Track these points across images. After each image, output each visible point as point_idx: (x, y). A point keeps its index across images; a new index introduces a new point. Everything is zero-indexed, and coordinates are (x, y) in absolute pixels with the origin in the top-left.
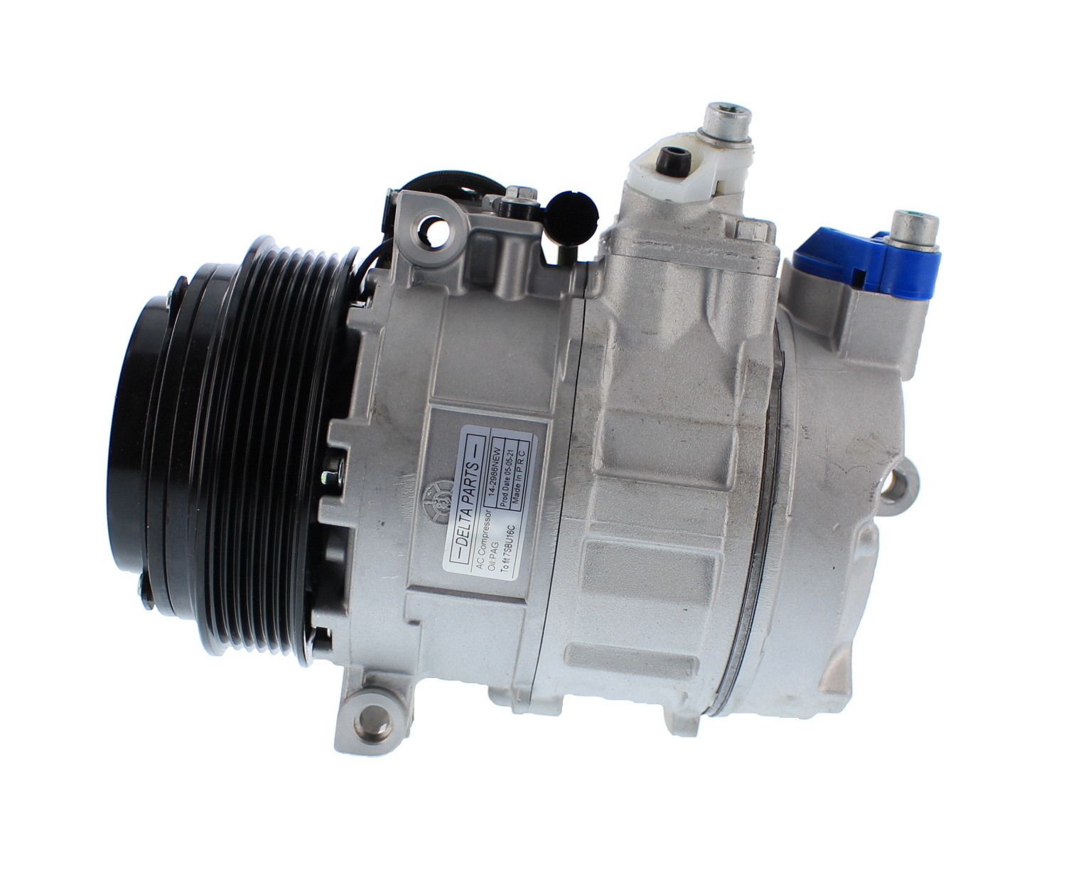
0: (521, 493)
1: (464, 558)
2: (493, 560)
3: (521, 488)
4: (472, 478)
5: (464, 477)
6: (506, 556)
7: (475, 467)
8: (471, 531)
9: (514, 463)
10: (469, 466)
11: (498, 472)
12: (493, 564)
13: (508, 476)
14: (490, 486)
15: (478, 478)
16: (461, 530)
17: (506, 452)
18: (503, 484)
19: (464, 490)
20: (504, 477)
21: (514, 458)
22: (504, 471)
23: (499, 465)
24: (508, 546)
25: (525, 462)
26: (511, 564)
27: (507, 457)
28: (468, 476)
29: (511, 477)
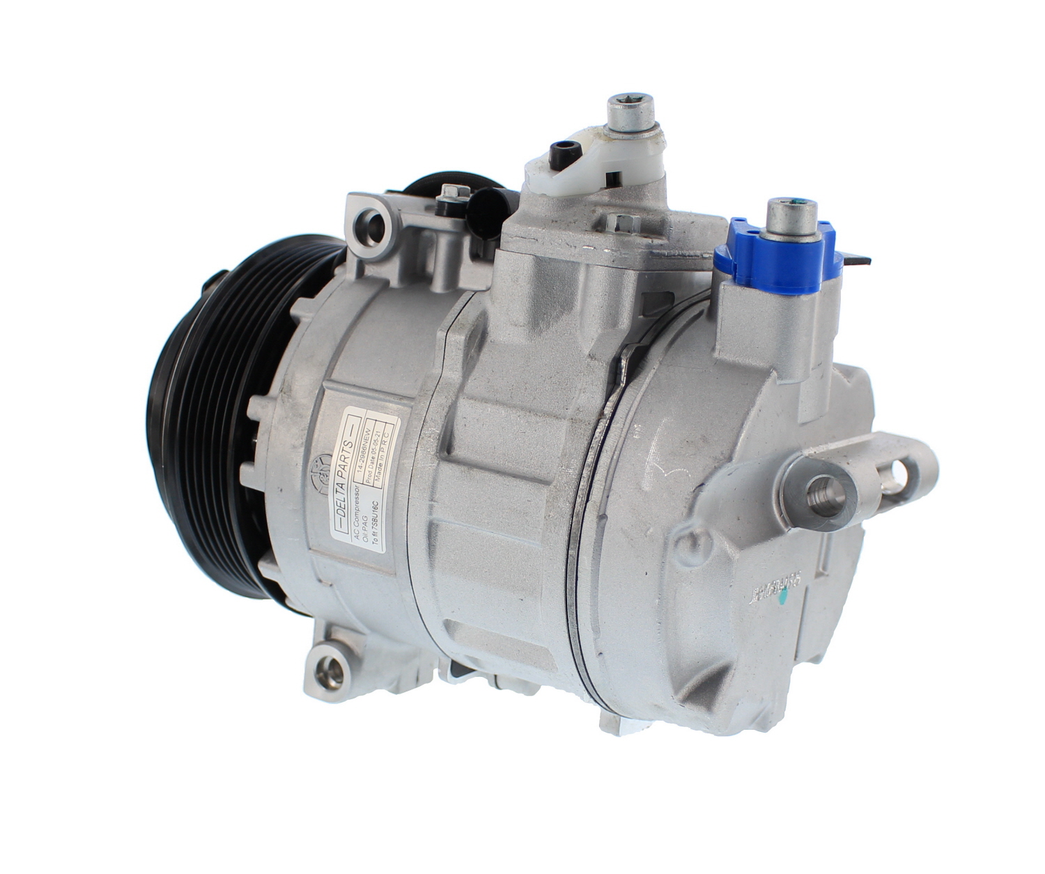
0: (382, 472)
1: (344, 529)
2: (366, 532)
3: (383, 467)
4: (347, 455)
5: (341, 454)
6: (374, 530)
7: (350, 445)
8: (346, 503)
9: (379, 443)
10: (346, 444)
11: (367, 451)
12: (366, 536)
13: (374, 455)
14: (359, 464)
15: (350, 456)
16: (339, 502)
17: (375, 433)
18: (369, 462)
19: (339, 465)
20: (371, 455)
21: (380, 439)
22: (371, 450)
23: (368, 445)
24: (375, 520)
25: (387, 443)
26: (379, 537)
27: (375, 438)
28: (344, 453)
29: (376, 456)
